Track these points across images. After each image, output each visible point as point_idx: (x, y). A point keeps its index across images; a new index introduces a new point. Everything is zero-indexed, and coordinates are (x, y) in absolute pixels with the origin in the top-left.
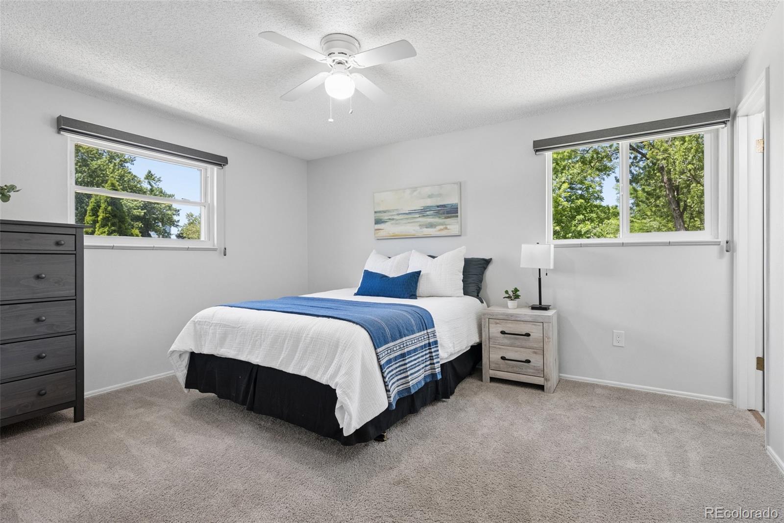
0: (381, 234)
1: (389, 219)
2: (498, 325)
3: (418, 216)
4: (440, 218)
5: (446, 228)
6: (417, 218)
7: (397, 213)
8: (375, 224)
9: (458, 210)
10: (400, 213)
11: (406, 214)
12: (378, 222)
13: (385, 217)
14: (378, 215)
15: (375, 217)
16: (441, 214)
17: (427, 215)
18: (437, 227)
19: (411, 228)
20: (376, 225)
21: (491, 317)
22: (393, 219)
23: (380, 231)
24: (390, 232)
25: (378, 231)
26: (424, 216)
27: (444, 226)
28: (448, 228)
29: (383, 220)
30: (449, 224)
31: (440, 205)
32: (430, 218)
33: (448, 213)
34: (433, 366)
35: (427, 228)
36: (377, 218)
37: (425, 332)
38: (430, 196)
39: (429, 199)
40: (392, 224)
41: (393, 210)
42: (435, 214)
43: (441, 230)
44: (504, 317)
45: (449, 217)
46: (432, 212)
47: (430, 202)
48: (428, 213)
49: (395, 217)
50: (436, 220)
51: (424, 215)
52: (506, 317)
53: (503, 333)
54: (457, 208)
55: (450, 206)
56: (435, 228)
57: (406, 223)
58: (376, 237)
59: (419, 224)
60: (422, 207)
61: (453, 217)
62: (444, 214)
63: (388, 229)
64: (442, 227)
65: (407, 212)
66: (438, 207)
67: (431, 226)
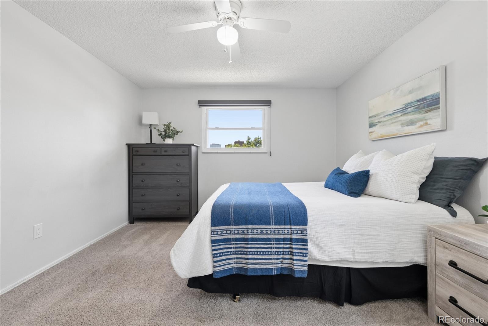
0: (374, 136)
1: (378, 122)
2: (447, 251)
3: (400, 115)
4: (420, 113)
5: (426, 124)
6: (399, 117)
7: (384, 115)
8: (370, 127)
9: (439, 101)
10: (386, 115)
11: (390, 115)
12: (371, 125)
13: (375, 120)
14: (371, 119)
15: (369, 122)
16: (421, 109)
17: (408, 113)
18: (417, 124)
19: (394, 128)
20: (370, 129)
21: (438, 237)
22: (380, 122)
23: (372, 133)
24: (379, 134)
25: (371, 134)
26: (405, 114)
27: (425, 122)
28: (429, 123)
29: (374, 124)
30: (430, 119)
31: (420, 99)
32: (411, 115)
33: (429, 106)
34: (292, 261)
35: (407, 126)
36: (370, 122)
37: (288, 227)
38: (410, 92)
39: (410, 95)
40: (380, 126)
41: (381, 113)
42: (415, 110)
43: (421, 126)
44: (455, 242)
45: (429, 111)
46: (413, 108)
47: (411, 98)
48: (409, 110)
49: (383, 119)
50: (417, 116)
51: (405, 112)
52: (458, 243)
53: (453, 264)
54: (439, 98)
55: (431, 97)
56: (415, 125)
57: (390, 124)
58: (369, 139)
59: (400, 123)
60: (404, 105)
61: (434, 109)
62: (424, 107)
63: (379, 131)
64: (422, 123)
65: (391, 113)
66: (418, 101)
67: (411, 123)
